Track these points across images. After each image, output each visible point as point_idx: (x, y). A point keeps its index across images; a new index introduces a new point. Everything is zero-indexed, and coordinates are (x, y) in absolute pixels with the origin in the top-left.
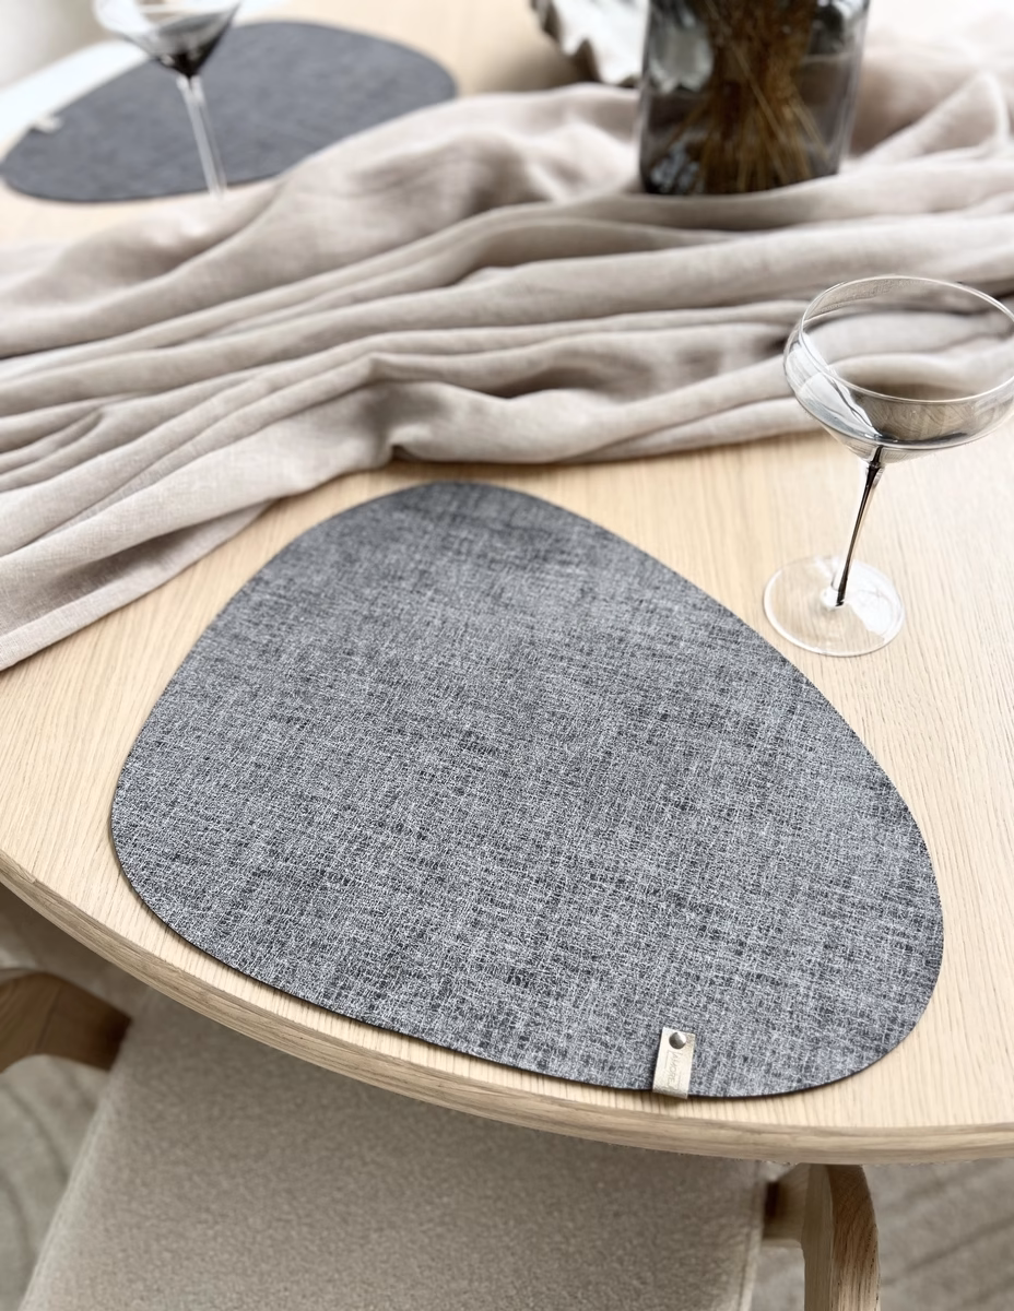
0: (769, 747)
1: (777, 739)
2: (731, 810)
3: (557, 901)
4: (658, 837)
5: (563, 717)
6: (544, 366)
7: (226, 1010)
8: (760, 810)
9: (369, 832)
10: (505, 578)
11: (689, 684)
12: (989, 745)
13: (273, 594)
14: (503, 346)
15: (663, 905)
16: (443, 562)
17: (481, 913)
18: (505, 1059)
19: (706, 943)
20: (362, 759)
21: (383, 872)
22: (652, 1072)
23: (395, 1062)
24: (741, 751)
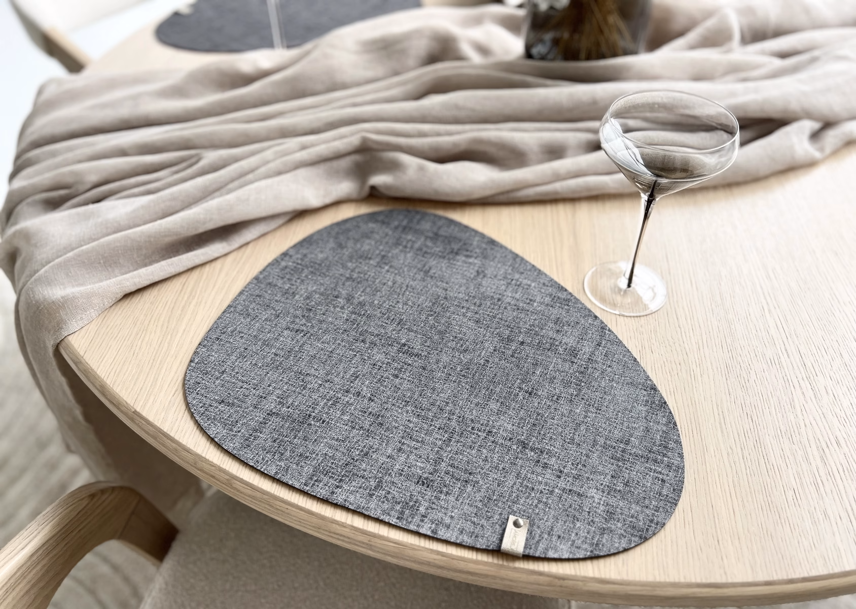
0: (584, 363)
1: (589, 359)
2: (559, 397)
3: (450, 441)
4: (514, 409)
5: (461, 339)
6: (463, 147)
7: (243, 490)
8: (577, 398)
9: (339, 395)
10: (433, 262)
11: (538, 326)
12: (715, 370)
13: (294, 262)
14: (438, 134)
15: (515, 447)
16: (396, 251)
17: (403, 444)
18: (412, 527)
19: (539, 470)
20: (339, 354)
21: (346, 418)
22: (501, 540)
23: (343, 525)
24: (567, 365)
